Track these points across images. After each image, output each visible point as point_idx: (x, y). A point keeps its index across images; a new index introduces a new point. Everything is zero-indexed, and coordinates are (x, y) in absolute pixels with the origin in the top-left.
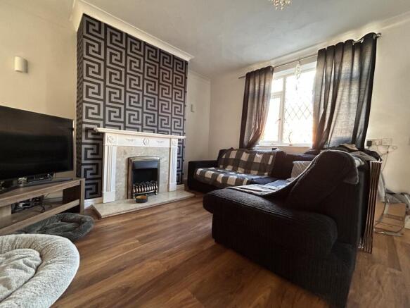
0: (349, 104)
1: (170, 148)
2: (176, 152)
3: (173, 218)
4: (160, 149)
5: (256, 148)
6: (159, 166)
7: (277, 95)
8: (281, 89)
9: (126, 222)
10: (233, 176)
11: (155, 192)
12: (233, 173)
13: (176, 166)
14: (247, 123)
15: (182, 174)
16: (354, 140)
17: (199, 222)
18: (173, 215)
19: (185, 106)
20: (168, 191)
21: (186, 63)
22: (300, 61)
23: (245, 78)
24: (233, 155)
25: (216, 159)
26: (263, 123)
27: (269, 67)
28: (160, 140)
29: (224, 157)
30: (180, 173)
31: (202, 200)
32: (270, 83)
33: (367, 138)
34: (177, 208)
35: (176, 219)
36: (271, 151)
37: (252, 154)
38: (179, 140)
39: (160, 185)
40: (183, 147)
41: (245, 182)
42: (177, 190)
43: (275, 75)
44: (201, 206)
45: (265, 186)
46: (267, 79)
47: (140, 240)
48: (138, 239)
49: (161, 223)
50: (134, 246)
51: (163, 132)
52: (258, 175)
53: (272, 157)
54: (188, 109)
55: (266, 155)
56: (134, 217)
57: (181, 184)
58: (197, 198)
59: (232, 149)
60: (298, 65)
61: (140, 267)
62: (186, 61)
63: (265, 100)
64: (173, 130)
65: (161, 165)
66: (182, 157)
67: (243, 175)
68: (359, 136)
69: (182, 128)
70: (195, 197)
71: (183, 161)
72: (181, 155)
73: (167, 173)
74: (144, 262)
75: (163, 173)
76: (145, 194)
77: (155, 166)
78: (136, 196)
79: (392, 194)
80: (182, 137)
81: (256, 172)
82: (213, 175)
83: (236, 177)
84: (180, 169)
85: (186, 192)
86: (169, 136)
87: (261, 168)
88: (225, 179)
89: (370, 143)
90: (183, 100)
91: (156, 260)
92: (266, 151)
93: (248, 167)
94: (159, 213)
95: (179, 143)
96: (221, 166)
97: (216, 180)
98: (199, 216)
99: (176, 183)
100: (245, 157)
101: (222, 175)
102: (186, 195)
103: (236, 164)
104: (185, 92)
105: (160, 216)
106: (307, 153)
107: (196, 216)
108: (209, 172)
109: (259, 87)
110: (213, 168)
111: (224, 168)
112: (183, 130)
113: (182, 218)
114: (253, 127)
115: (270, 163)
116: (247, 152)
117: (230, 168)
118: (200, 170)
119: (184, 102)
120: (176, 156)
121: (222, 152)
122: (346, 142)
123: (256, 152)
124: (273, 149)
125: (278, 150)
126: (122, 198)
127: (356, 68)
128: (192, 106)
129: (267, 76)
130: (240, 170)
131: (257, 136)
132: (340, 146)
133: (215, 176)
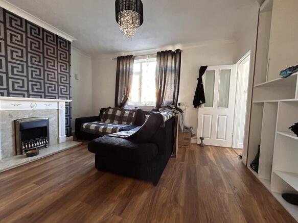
0: (171, 84)
1: (58, 110)
2: (64, 112)
3: (65, 162)
4: (47, 111)
5: (126, 107)
6: (48, 125)
7: (137, 73)
8: (139, 70)
9: (19, 174)
10: (110, 127)
11: (45, 146)
12: (111, 125)
13: (64, 123)
14: (119, 90)
15: (70, 128)
16: (173, 103)
17: (86, 161)
18: (64, 160)
19: (70, 76)
20: (58, 143)
21: (69, 43)
22: (148, 55)
23: (117, 60)
24: (110, 112)
25: (98, 115)
26: (129, 91)
27: (131, 56)
28: (48, 103)
29: (104, 113)
30: (69, 128)
31: (87, 146)
32: (132, 66)
33: (178, 102)
34: (67, 155)
35: (67, 162)
36: (134, 109)
37: (123, 111)
38: (66, 102)
39: (50, 140)
40: (70, 108)
41: (118, 130)
42: (67, 141)
43: (135, 61)
44: (87, 150)
45: (129, 132)
46: (131, 63)
47: (37, 183)
48: (34, 183)
49: (55, 167)
50: (31, 188)
51: (51, 97)
52: (126, 125)
53: (134, 112)
54: (73, 78)
55: (131, 112)
56: (27, 169)
57: (70, 136)
58: (85, 145)
59: (110, 108)
60: (147, 58)
61: (41, 200)
62: (69, 41)
63: (130, 77)
64: (60, 95)
65: (50, 123)
66: (70, 116)
67: (117, 125)
68: (175, 100)
69: (68, 93)
70: (82, 144)
71: (70, 118)
72: (68, 114)
73: (57, 129)
74: (43, 196)
75: (52, 130)
76: (35, 149)
77: (44, 125)
78: (26, 151)
79: (187, 128)
80: (69, 101)
81: (125, 123)
82: (96, 127)
83: (112, 127)
84: (68, 125)
85: (74, 142)
86: (57, 100)
87: (129, 120)
88: (105, 129)
89: (179, 104)
90: (68, 71)
91: (53, 192)
92: (131, 109)
93: (121, 120)
94: (51, 161)
95: (66, 105)
96: (102, 120)
97: (98, 131)
98: (86, 157)
99: (65, 136)
100: (118, 113)
101: (102, 127)
102: (75, 144)
103: (113, 118)
104: (70, 65)
105: (53, 163)
106: (153, 110)
107: (83, 158)
108: (93, 125)
109: (126, 68)
110: (96, 122)
111: (104, 121)
112: (69, 94)
113: (72, 161)
114: (123, 93)
115: (133, 116)
116: (119, 110)
117: (108, 121)
118: (86, 124)
119: (69, 73)
120: (64, 115)
121: (102, 110)
122: (170, 103)
123: (125, 110)
124: (136, 108)
125: (138, 108)
126: (9, 155)
127: (173, 65)
128: (76, 75)
129: (131, 61)
130: (115, 122)
131: (126, 99)
132: (168, 106)
133: (97, 128)
